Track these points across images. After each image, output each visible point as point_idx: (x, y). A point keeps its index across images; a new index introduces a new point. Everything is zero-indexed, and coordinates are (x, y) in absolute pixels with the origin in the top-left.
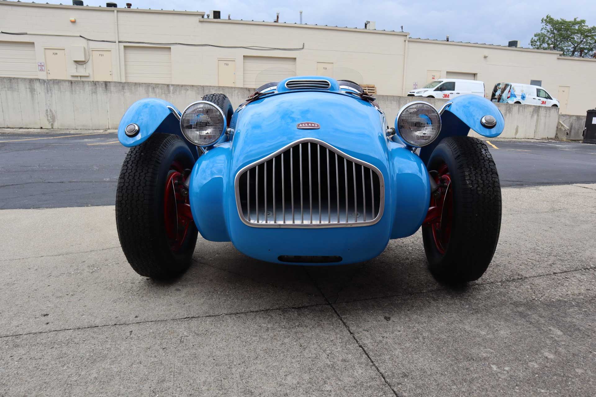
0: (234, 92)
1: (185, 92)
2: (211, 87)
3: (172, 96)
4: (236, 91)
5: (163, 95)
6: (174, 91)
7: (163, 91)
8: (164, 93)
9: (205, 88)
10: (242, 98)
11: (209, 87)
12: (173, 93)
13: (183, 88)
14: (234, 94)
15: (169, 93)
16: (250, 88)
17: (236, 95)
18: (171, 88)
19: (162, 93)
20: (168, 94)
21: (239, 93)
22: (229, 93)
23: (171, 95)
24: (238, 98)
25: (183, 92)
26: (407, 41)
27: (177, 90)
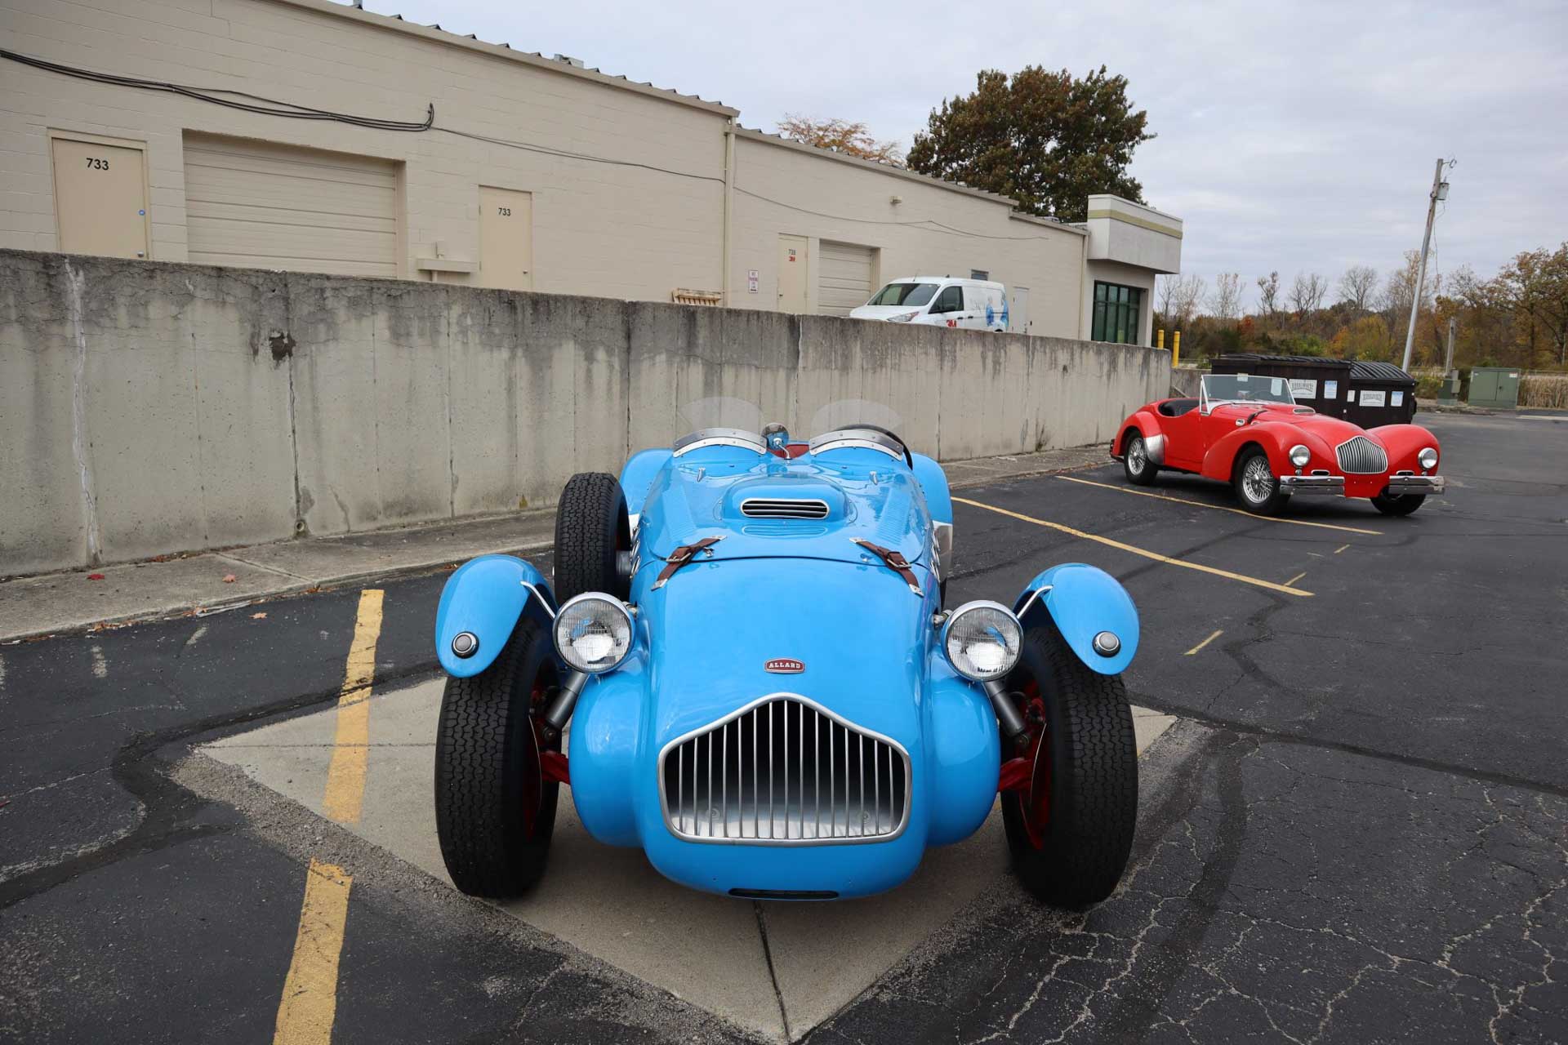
0: (445, 313)
1: (174, 310)
2: (327, 284)
3: (82, 342)
4: (456, 310)
6: (94, 305)
8: (23, 320)
9: (294, 290)
10: (483, 344)
11: (313, 283)
12: (91, 319)
13: (158, 281)
14: (443, 329)
15: (62, 321)
16: (514, 293)
17: (454, 329)
18: (75, 284)
20: (55, 329)
21: (469, 321)
22: (421, 318)
23: (74, 329)
24: (465, 344)
25: (157, 310)
26: (732, 137)
27: (114, 297)
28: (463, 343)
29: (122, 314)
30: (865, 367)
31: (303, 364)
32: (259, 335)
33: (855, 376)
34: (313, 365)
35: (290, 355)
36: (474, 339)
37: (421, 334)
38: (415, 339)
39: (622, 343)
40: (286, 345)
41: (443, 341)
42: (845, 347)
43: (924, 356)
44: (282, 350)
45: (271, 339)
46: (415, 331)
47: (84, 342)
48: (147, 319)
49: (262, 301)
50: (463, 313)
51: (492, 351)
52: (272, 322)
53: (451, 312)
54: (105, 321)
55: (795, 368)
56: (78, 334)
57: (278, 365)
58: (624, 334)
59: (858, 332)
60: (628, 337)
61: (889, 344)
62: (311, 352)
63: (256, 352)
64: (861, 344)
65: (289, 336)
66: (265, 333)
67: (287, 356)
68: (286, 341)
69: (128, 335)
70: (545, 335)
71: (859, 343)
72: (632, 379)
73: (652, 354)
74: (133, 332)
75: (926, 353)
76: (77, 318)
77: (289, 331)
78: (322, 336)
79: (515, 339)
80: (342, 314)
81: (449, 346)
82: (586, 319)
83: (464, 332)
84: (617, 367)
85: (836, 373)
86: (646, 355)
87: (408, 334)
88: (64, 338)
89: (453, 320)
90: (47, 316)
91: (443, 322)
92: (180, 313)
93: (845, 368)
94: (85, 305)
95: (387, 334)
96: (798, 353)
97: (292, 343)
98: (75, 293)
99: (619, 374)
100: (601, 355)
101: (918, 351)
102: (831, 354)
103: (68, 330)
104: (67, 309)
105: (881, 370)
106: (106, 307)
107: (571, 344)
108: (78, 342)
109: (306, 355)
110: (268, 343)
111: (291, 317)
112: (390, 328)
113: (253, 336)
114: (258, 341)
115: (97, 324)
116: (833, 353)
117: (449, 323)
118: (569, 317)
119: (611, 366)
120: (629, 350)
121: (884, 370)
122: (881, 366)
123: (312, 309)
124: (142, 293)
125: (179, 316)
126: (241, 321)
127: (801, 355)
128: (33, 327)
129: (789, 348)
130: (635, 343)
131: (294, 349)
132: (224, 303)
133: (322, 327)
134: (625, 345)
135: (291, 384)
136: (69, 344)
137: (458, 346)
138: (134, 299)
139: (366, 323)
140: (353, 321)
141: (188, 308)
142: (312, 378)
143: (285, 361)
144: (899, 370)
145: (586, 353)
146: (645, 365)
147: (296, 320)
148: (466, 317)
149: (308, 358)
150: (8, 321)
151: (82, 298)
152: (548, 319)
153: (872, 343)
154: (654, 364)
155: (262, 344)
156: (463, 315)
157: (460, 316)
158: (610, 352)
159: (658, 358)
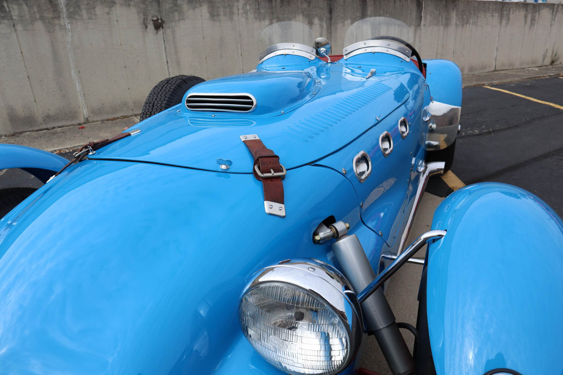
0: (236, 4)
1: (107, 10)
3: (69, 27)
5: (39, 25)
6: (71, 10)
7: (35, 9)
8: (42, 18)
10: (255, 18)
12: (71, 16)
14: (235, 10)
15: (59, 17)
17: (241, 11)
19: (33, 20)
20: (56, 22)
21: (248, 7)
22: (224, 7)
23: (65, 21)
24: (247, 18)
25: (99, 10)
27: (80, 6)
28: (246, 18)
29: (84, 12)
30: (458, 23)
31: (169, 31)
32: (147, 19)
33: (452, 29)
34: (173, 32)
35: (163, 27)
36: (251, 16)
37: (225, 15)
38: (222, 17)
39: (327, 15)
40: (160, 23)
41: (236, 17)
42: (447, 14)
43: (491, 17)
44: (158, 26)
45: (153, 20)
46: (221, 13)
47: (70, 27)
48: (95, 15)
49: (147, 3)
50: (245, 3)
51: (260, 21)
52: (153, 12)
53: (239, 3)
54: (77, 17)
55: (419, 25)
56: (66, 24)
57: (157, 32)
58: (328, 11)
59: (455, 6)
60: (331, 12)
61: (472, 12)
62: (172, 25)
63: (146, 27)
64: (456, 12)
65: (161, 19)
66: (150, 18)
67: (161, 28)
68: (160, 21)
69: (88, 23)
70: (287, 12)
71: (455, 12)
72: (333, 33)
73: (343, 20)
74: (90, 21)
75: (492, 16)
76: (65, 16)
77: (161, 16)
78: (177, 18)
79: (272, 15)
80: (185, 7)
81: (239, 20)
82: (308, 4)
83: (246, 12)
84: (325, 26)
85: (442, 28)
86: (340, 21)
87: (218, 15)
88: (61, 25)
89: (240, 7)
90: (52, 16)
91: (235, 8)
92: (110, 11)
93: (447, 25)
94: (68, 10)
95: (208, 15)
96: (421, 17)
97: (163, 22)
98: (62, 4)
99: (326, 30)
100: (316, 21)
101: (488, 15)
102: (439, 18)
103: (62, 22)
104: (60, 12)
105: (467, 25)
106: (77, 10)
107: (301, 17)
108: (67, 27)
109: (170, 27)
110: (152, 22)
111: (161, 10)
112: (209, 12)
113: (144, 20)
114: (147, 22)
115: (74, 18)
116: (441, 17)
117: (238, 9)
118: (299, 3)
119: (321, 26)
120: (331, 19)
121: (468, 25)
122: (467, 23)
123: (171, 5)
124: (92, 3)
125: (110, 12)
126: (138, 13)
127: (423, 19)
128: (47, 21)
129: (416, 15)
130: (334, 15)
131: (164, 25)
132: (129, 5)
133: (176, 14)
134: (329, 16)
135: (164, 41)
136: (63, 28)
137: (243, 20)
138: (88, 5)
139: (197, 10)
140: (191, 10)
141: (113, 8)
142: (174, 38)
143: (160, 31)
144: (477, 25)
145: (308, 21)
146: (340, 25)
147: (163, 10)
148: (247, 5)
149: (171, 29)
150: (36, 19)
151: (66, 7)
152: (288, 4)
153: (462, 11)
154: (344, 25)
155: (149, 23)
156: (245, 4)
157: (244, 5)
158: (321, 20)
159: (346, 22)
